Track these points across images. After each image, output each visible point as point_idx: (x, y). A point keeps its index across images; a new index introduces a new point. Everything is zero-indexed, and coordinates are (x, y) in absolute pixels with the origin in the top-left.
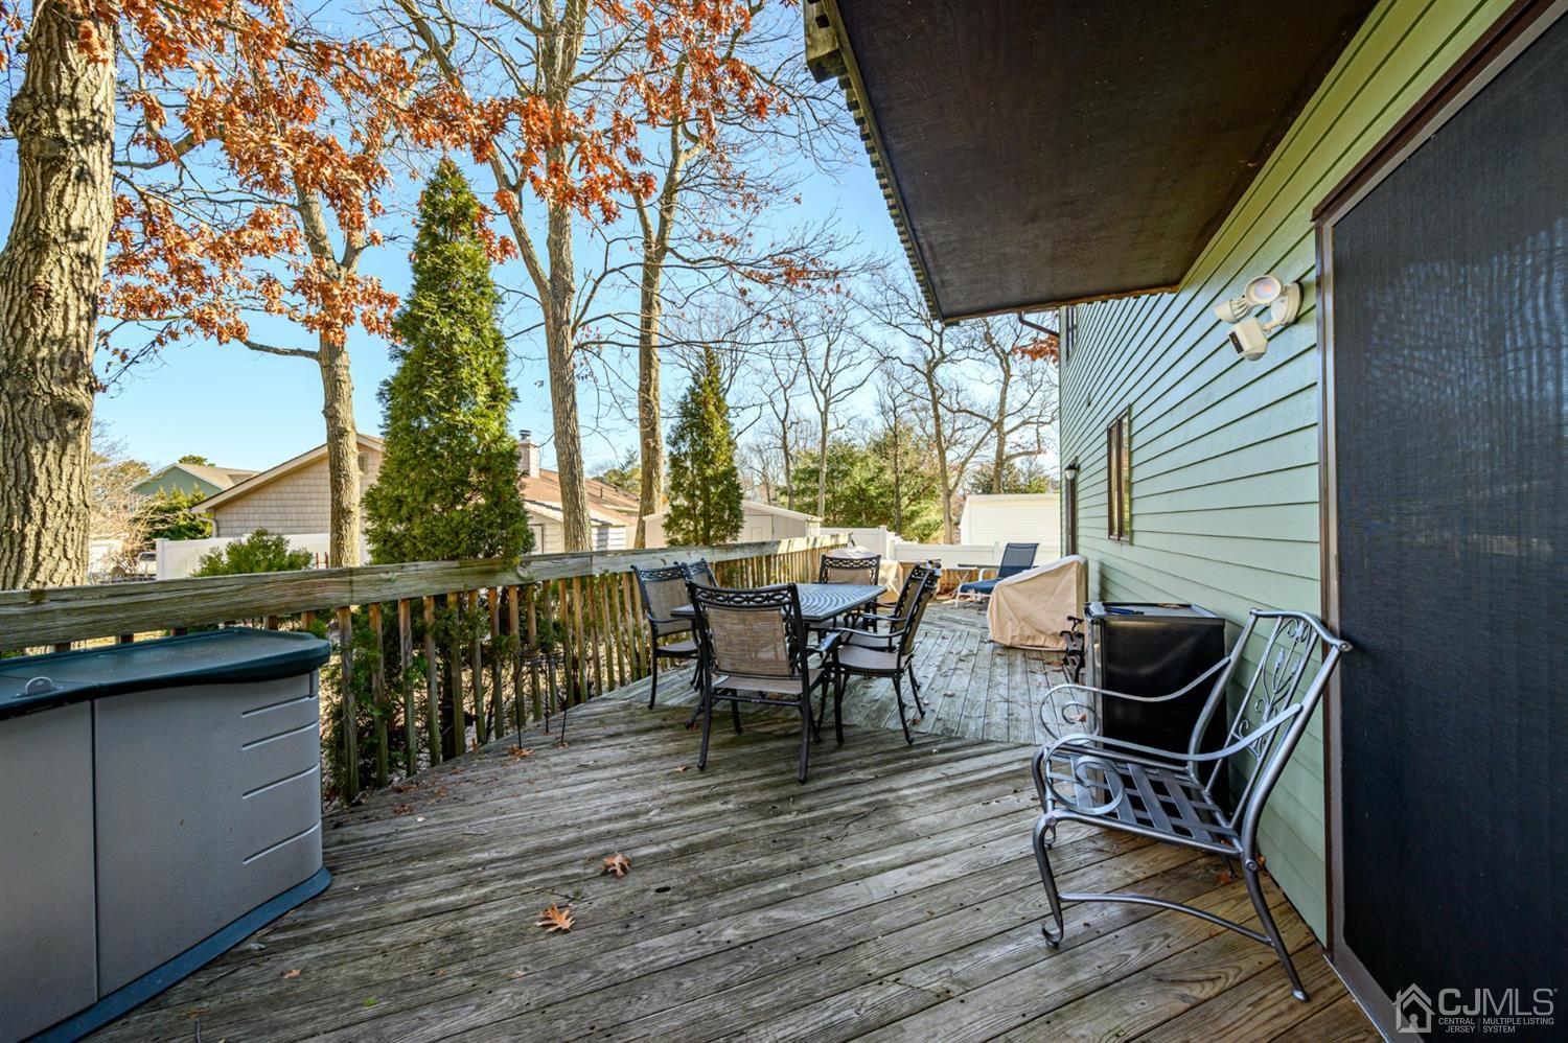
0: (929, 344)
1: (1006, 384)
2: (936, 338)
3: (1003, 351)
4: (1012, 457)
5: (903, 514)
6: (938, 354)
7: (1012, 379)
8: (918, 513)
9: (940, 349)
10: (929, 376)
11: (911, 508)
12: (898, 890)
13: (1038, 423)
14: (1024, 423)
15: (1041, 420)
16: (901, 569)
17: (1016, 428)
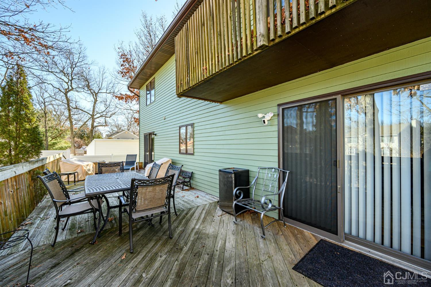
0: (67, 83)
1: (95, 103)
2: (70, 82)
3: (95, 92)
4: (97, 126)
5: (49, 143)
6: (70, 88)
7: (97, 102)
8: (56, 143)
9: (71, 86)
10: (66, 94)
11: (53, 141)
12: (234, 246)
13: (105, 117)
14: (101, 116)
15: (106, 116)
16: (94, 165)
17: (98, 117)
